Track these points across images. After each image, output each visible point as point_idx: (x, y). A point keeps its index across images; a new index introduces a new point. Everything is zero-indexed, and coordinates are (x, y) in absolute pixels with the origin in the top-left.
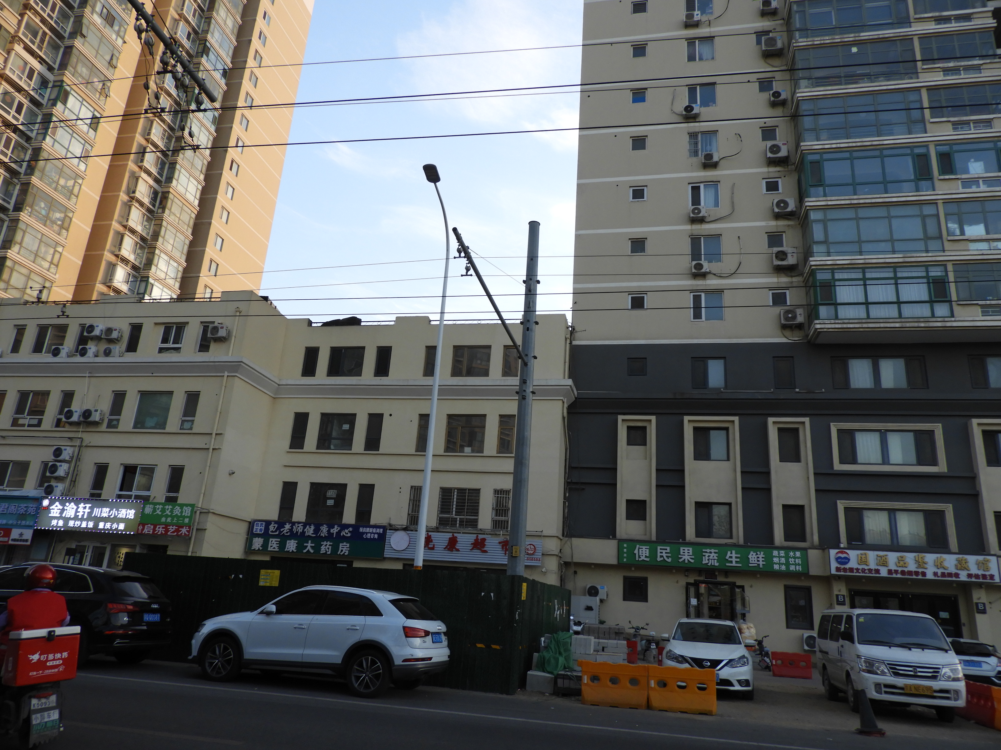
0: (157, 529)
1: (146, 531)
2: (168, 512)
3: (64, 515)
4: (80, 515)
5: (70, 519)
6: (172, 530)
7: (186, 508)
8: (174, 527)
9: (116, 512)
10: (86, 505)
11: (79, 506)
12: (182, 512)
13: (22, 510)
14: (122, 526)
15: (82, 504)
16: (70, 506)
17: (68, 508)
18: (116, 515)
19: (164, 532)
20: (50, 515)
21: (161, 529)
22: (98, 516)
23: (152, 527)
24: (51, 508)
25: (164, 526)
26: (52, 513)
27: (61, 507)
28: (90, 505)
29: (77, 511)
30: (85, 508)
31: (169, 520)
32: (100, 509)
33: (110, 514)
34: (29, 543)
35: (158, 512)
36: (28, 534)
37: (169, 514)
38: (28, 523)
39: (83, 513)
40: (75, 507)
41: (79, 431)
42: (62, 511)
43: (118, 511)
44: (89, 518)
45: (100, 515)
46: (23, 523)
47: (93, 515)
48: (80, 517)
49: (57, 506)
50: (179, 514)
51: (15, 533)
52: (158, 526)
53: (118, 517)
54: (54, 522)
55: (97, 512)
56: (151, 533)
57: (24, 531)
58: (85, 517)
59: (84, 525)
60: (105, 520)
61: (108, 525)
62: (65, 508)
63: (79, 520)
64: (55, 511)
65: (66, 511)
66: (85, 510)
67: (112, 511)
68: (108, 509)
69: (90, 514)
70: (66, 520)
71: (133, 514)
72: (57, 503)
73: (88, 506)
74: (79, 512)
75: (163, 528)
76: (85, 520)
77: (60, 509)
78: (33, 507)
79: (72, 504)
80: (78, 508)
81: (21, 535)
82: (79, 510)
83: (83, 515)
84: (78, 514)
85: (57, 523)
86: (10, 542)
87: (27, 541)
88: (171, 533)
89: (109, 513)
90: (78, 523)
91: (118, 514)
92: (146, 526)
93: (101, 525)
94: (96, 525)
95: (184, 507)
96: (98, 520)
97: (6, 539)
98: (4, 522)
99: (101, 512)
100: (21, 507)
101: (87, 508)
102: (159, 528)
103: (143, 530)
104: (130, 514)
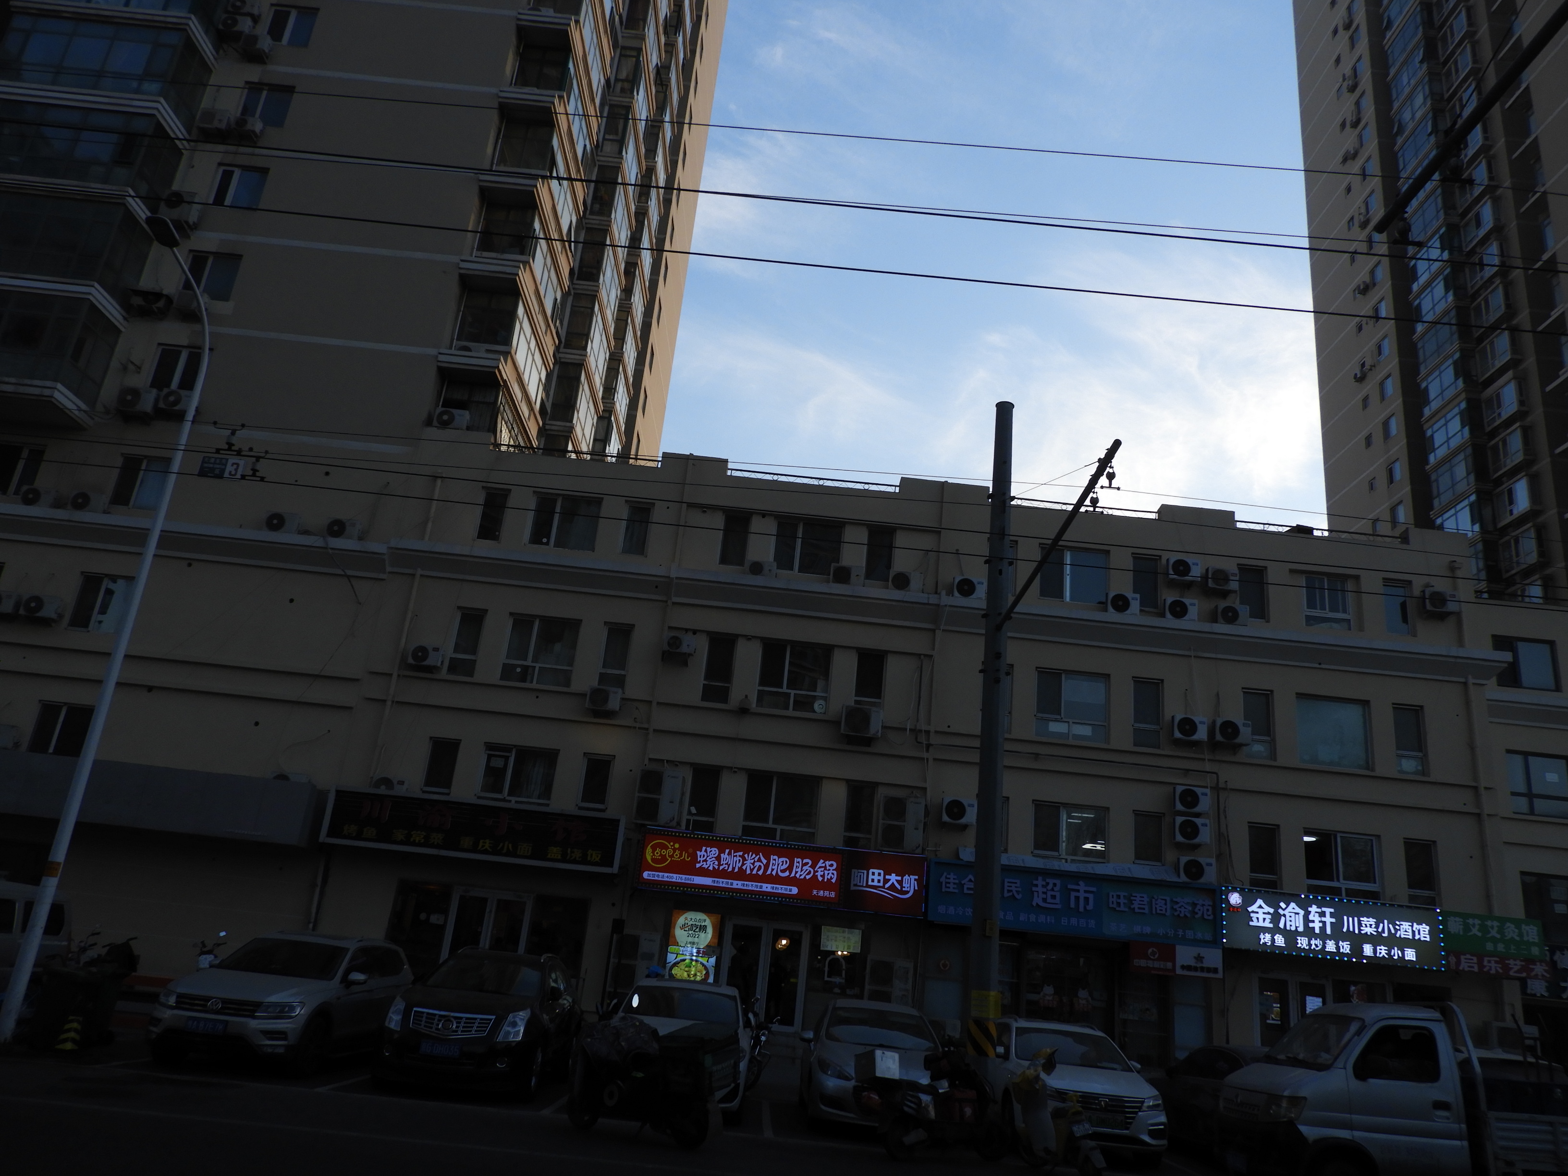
0: (1485, 963)
1: (1464, 966)
2: (1494, 933)
3: (1281, 925)
4: (1317, 926)
5: (1296, 932)
6: (1516, 968)
7: (1527, 928)
8: (1518, 962)
9: (1391, 926)
10: (1324, 909)
11: (1310, 909)
12: (1521, 935)
13: (1183, 910)
14: (1410, 955)
15: (1314, 907)
16: (1290, 909)
17: (1286, 912)
18: (1393, 931)
19: (1500, 971)
20: (1251, 923)
21: (1493, 965)
22: (1357, 932)
23: (1475, 960)
24: (1250, 909)
25: (1497, 959)
26: (1255, 919)
27: (1271, 911)
28: (1332, 910)
29: (1307, 920)
30: (1323, 914)
31: (1501, 947)
32: (1356, 919)
33: (1380, 930)
34: (1220, 975)
35: (1475, 931)
36: (1214, 958)
37: (1498, 936)
38: (1199, 936)
39: (1321, 925)
40: (1302, 912)
41: (1204, 760)
42: (1276, 917)
43: (1394, 925)
44: (1338, 934)
45: (1360, 930)
46: (1190, 934)
47: (1345, 930)
48: (1317, 931)
49: (1260, 907)
50: (1518, 939)
51: (1185, 955)
52: (1486, 959)
53: (1398, 936)
54: (1266, 938)
55: (1349, 923)
56: (1476, 969)
57: (1205, 952)
58: (1329, 931)
59: (1331, 946)
60: (1375, 940)
61: (1382, 951)
62: (1281, 911)
63: (1316, 936)
64: (1261, 916)
65: (1283, 919)
66: (1323, 919)
67: (1381, 925)
68: (1372, 921)
69: (1337, 926)
70: (1291, 936)
71: (1427, 933)
72: (1260, 902)
73: (1328, 911)
74: (1313, 921)
75: (1496, 962)
76: (1330, 938)
77: (1269, 913)
78: (1203, 905)
79: (1293, 905)
80: (1307, 914)
81: (1199, 958)
82: (1311, 917)
83: (1323, 928)
84: (1311, 925)
85: (1273, 940)
86: (1179, 971)
87: (1215, 970)
88: (1515, 972)
89: (1377, 927)
90: (1316, 943)
91: (1396, 930)
92: (1462, 957)
93: (1368, 950)
94: (1357, 950)
95: (1523, 926)
96: (1359, 941)
97: (1169, 965)
98: (1148, 930)
99: (1360, 925)
100: (1177, 903)
101: (1328, 915)
102: (1489, 962)
103: (1458, 963)
104: (1423, 932)
